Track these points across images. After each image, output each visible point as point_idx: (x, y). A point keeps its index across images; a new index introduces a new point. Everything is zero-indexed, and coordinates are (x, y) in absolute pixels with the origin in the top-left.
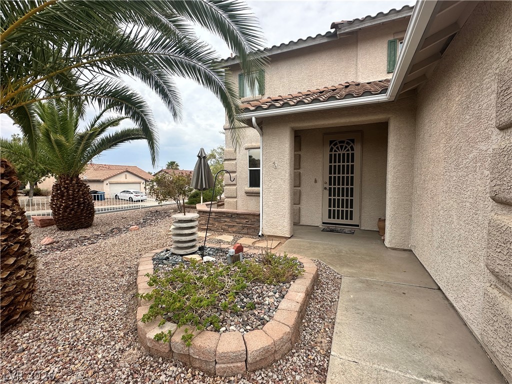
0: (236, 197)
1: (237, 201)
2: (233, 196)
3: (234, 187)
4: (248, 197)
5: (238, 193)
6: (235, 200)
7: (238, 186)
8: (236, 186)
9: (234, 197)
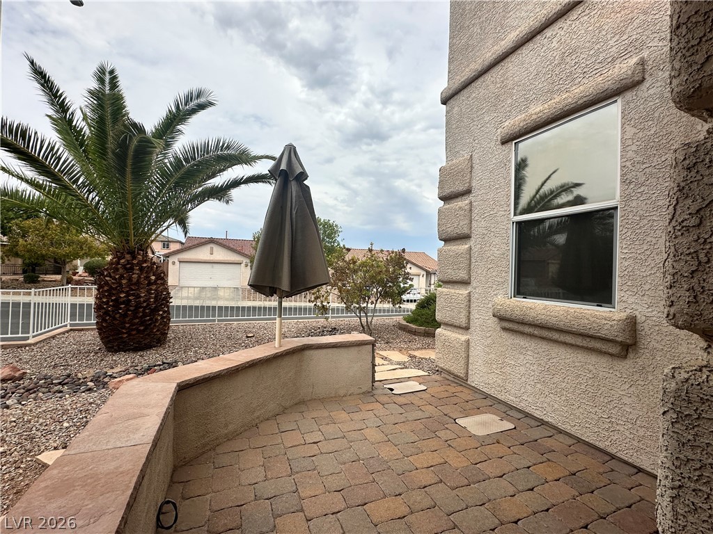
0: (467, 328)
1: (468, 342)
2: (457, 323)
3: (463, 291)
4: (505, 335)
5: (474, 315)
6: (463, 338)
7: (476, 288)
8: (470, 289)
9: (459, 327)
